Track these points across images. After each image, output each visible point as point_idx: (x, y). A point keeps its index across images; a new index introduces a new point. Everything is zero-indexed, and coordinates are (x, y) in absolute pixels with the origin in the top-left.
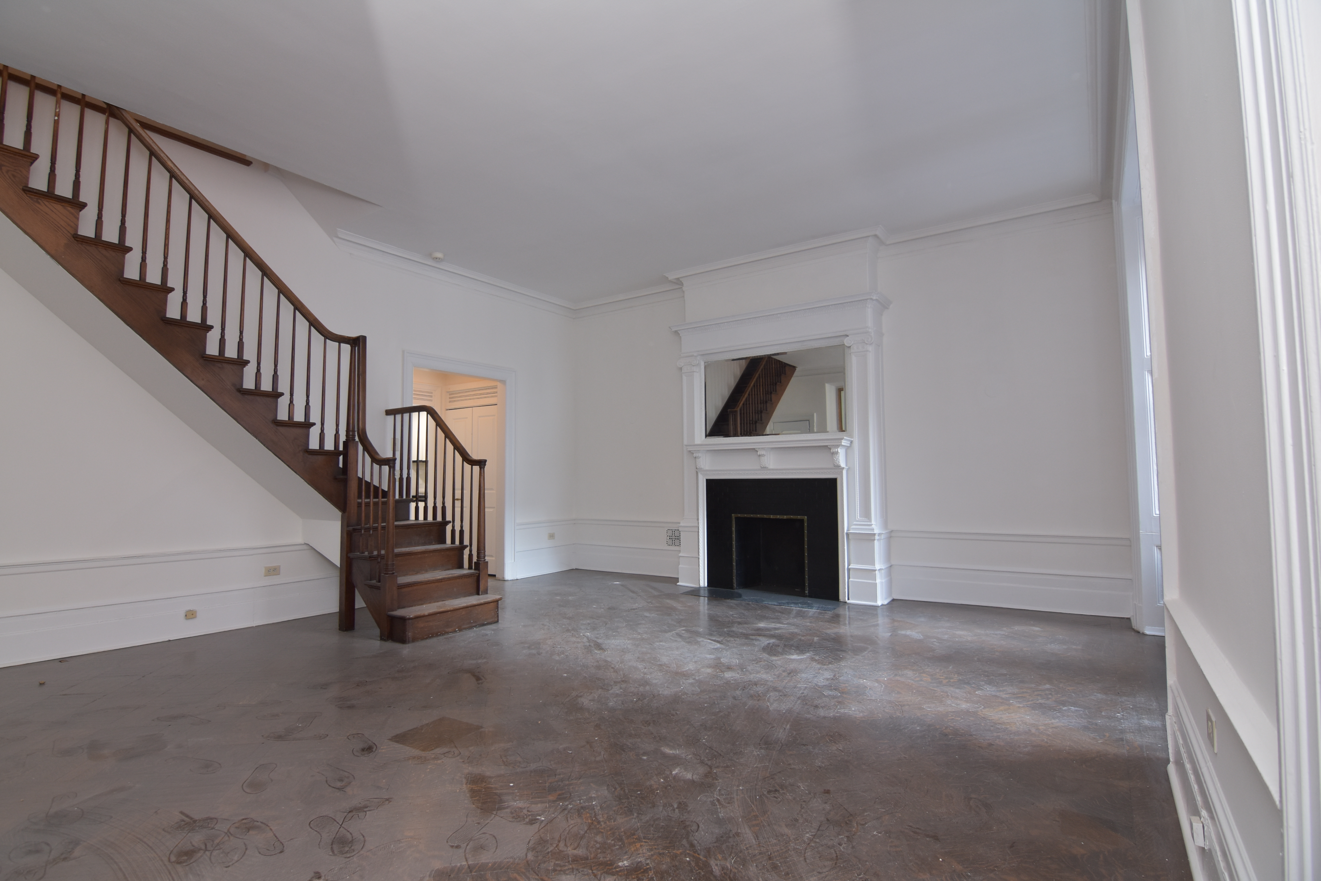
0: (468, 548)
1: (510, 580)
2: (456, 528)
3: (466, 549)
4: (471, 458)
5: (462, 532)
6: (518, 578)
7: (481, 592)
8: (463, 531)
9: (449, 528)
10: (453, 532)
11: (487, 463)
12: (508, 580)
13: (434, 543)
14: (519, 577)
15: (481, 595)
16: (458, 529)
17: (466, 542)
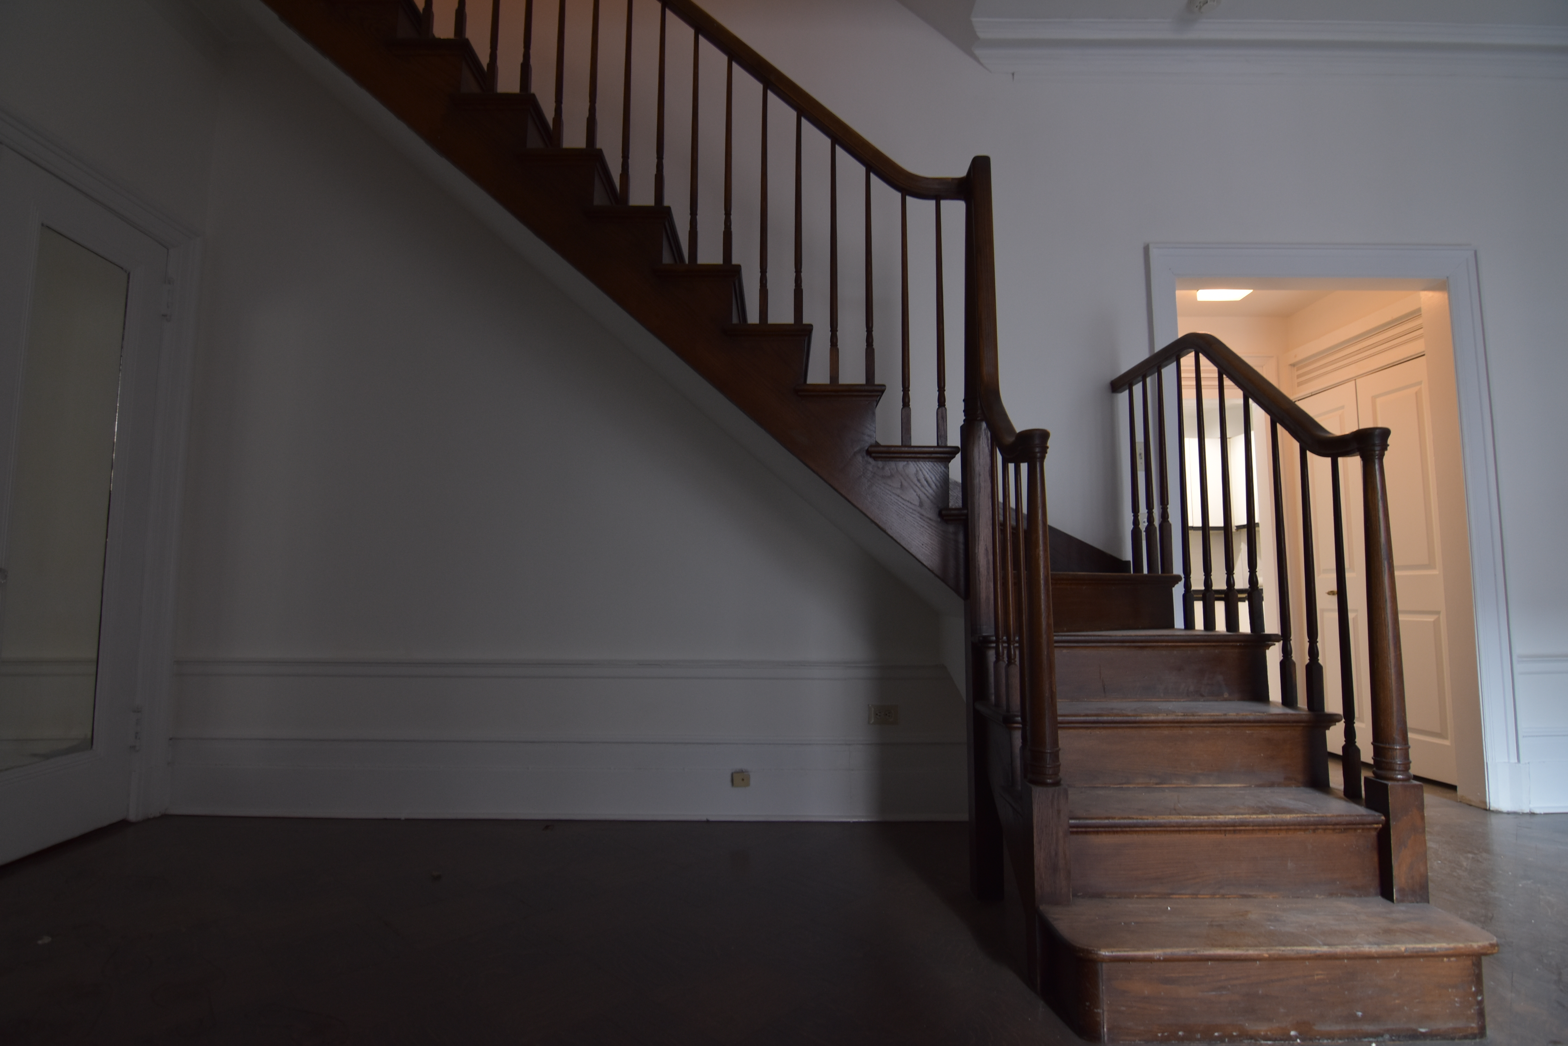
0: (1341, 726)
1: (1508, 813)
2: (1295, 657)
3: (1332, 728)
4: (1331, 436)
5: (1314, 671)
6: (1537, 811)
7: (1401, 890)
8: (1320, 668)
9: (1273, 655)
10: (1287, 666)
11: (1390, 441)
12: (1498, 812)
13: (1226, 695)
14: (1540, 805)
15: (1401, 901)
16: (1300, 658)
17: (1333, 703)
